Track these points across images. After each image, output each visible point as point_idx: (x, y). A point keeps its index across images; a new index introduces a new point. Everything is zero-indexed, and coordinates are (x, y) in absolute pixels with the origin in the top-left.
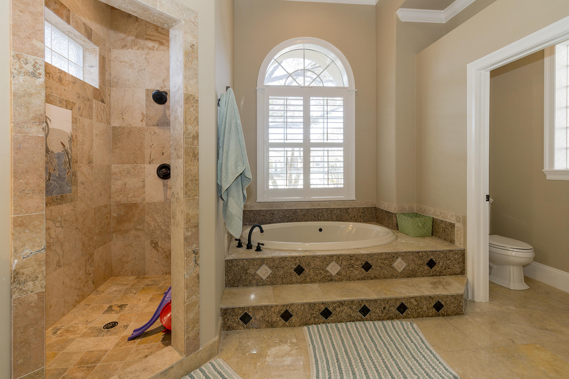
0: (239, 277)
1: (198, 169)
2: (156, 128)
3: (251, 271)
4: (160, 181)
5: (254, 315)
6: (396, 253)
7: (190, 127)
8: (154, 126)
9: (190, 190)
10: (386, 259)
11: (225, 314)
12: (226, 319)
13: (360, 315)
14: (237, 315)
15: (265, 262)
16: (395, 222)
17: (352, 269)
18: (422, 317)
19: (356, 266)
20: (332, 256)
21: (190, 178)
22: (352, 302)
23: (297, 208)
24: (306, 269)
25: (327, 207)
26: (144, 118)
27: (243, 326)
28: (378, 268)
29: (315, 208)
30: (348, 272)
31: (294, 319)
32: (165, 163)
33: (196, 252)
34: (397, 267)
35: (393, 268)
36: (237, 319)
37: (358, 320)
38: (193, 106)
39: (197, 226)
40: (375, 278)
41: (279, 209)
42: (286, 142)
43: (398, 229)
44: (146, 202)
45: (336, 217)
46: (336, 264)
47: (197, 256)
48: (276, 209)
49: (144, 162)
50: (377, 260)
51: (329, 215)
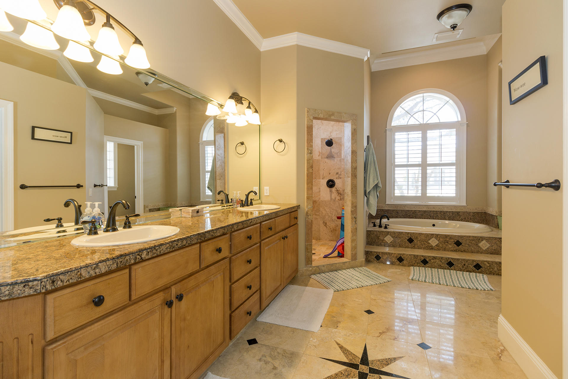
0: (374, 240)
1: (357, 182)
2: (326, 159)
3: (381, 238)
4: (328, 189)
5: (382, 257)
6: (481, 237)
7: (353, 164)
8: (325, 158)
9: (353, 191)
10: (473, 240)
11: (367, 254)
12: (368, 257)
13: (447, 266)
14: (373, 255)
15: (390, 233)
16: (496, 222)
17: (447, 244)
18: (494, 274)
19: (450, 242)
20: (433, 234)
21: (353, 186)
22: (442, 258)
23: (416, 210)
24: (415, 240)
25: (440, 210)
26: (320, 154)
27: (377, 261)
28: (467, 245)
29: (430, 210)
30: (444, 245)
31: (405, 262)
32: (331, 179)
33: (355, 218)
34: (482, 246)
35: (479, 247)
36: (374, 257)
37: (446, 269)
38: (354, 155)
39: (356, 207)
40: (465, 251)
41: (403, 209)
42: (408, 163)
43: (498, 228)
44: (321, 200)
45: (448, 218)
46: (436, 240)
47: (356, 220)
48: (400, 209)
49: (319, 179)
50: (466, 240)
51: (442, 216)
